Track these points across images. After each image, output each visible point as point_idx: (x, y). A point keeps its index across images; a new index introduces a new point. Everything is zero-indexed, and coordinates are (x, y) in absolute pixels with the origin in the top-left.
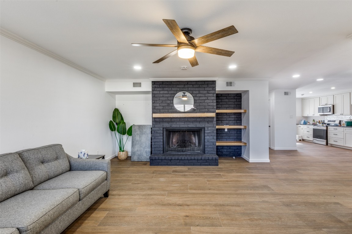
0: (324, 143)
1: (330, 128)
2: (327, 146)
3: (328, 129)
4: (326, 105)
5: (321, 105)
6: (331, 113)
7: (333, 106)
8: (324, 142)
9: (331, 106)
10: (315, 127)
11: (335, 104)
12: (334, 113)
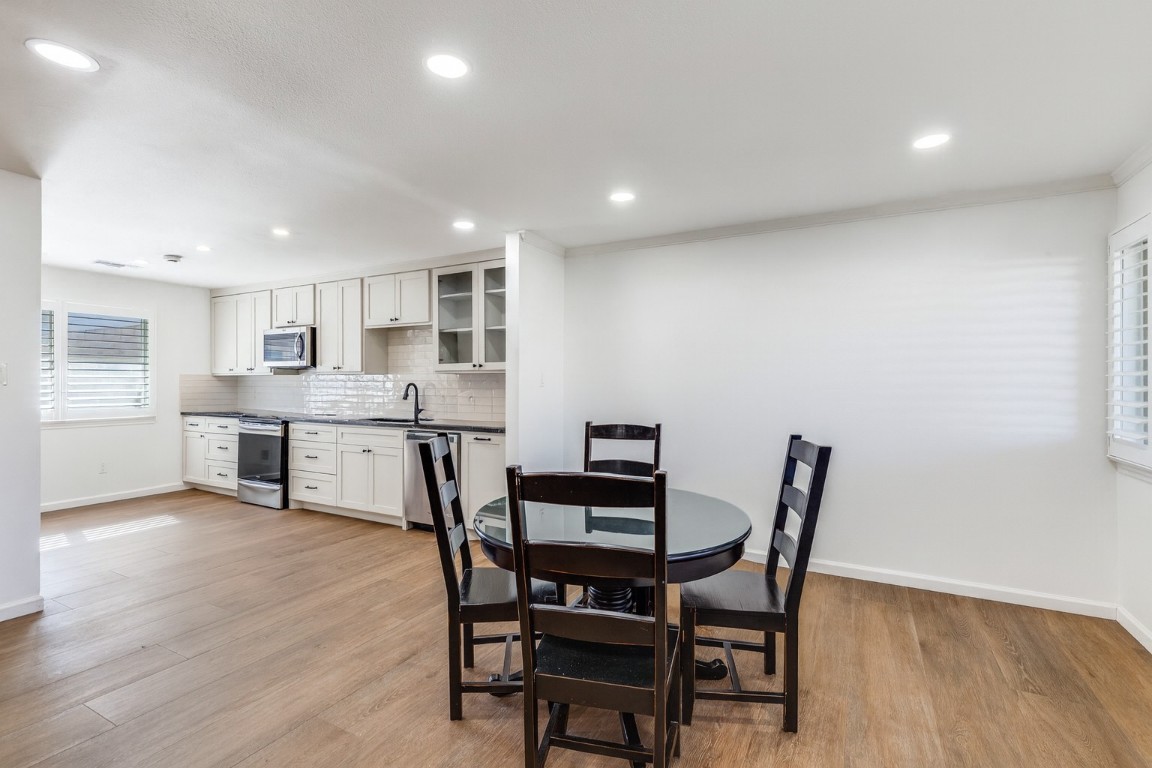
0: (276, 500)
1: (297, 431)
2: (284, 512)
3: (291, 435)
4: (292, 324)
5: (275, 324)
6: (304, 363)
7: (314, 331)
8: (271, 495)
9: (304, 330)
10: (246, 425)
11: (317, 326)
12: (314, 363)
